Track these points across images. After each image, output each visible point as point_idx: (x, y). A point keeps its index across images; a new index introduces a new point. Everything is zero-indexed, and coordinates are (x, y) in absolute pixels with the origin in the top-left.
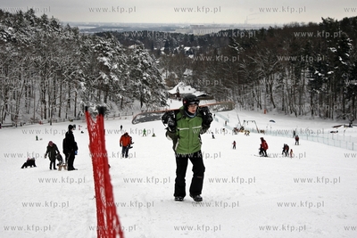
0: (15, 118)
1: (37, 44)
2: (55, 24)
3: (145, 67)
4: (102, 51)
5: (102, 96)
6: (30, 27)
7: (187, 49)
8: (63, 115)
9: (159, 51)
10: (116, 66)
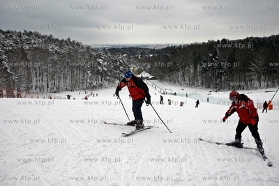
0: (58, 89)
1: (69, 54)
2: (78, 44)
3: (121, 64)
4: (99, 56)
5: (100, 77)
6: (66, 46)
7: (151, 55)
8: (80, 87)
9: (138, 57)
10: (106, 63)
